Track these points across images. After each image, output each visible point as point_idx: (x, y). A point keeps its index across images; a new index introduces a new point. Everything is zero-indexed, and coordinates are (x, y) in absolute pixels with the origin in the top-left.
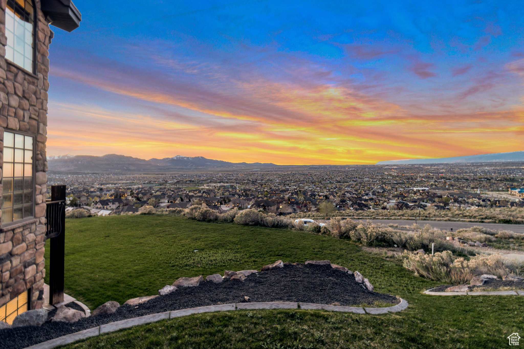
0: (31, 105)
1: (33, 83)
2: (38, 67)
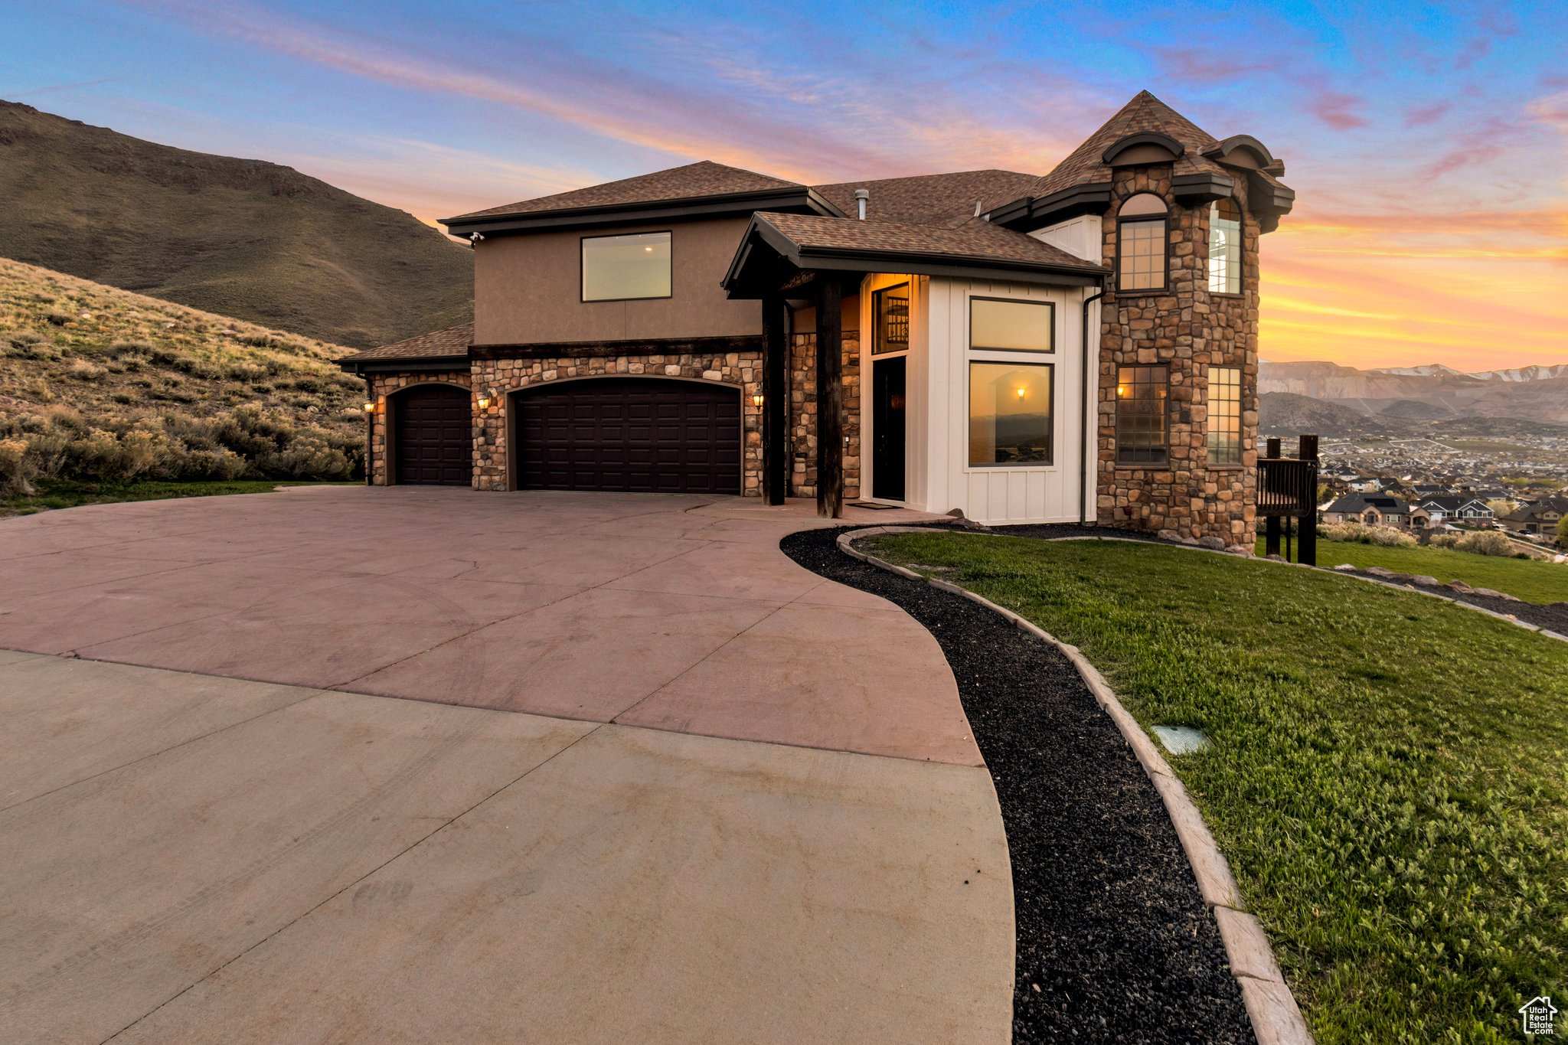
0: (1236, 332)
1: (1239, 306)
2: (1245, 283)
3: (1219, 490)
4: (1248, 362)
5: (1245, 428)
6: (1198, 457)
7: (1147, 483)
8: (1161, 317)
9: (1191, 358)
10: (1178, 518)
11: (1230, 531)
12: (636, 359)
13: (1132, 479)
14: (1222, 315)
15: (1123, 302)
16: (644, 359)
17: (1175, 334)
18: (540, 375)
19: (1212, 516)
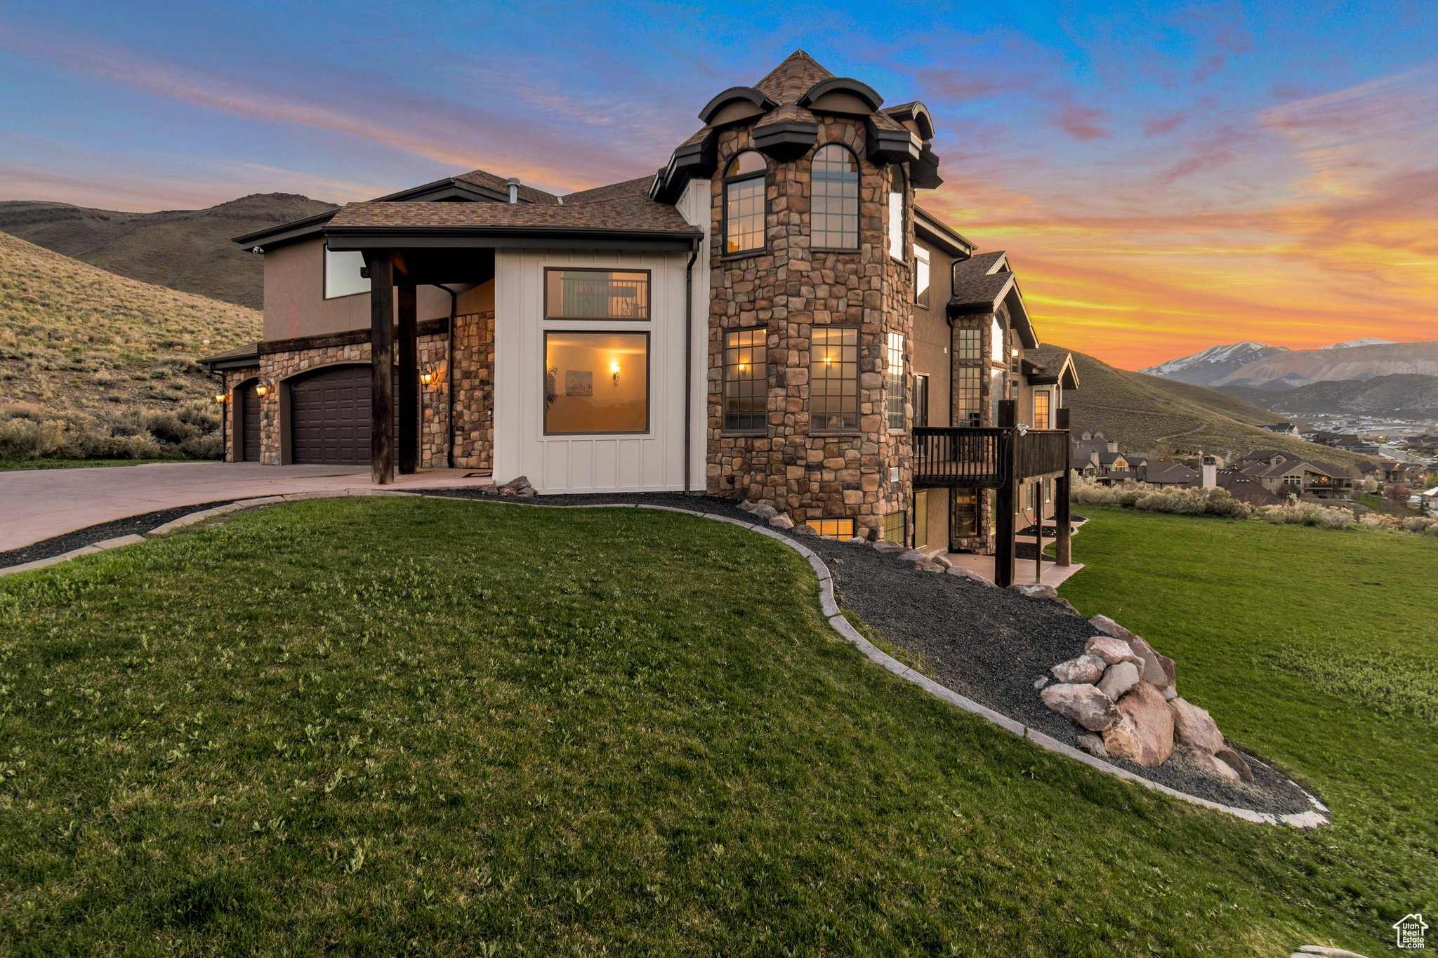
0: (849, 289)
2: (862, 236)
3: (825, 458)
4: (866, 320)
5: (863, 392)
6: (796, 423)
7: (749, 449)
8: (760, 278)
9: (786, 319)
10: (775, 487)
11: (843, 501)
12: (355, 347)
13: (735, 447)
14: (828, 271)
15: (728, 265)
16: (360, 346)
17: (772, 295)
18: (298, 365)
19: (815, 486)
